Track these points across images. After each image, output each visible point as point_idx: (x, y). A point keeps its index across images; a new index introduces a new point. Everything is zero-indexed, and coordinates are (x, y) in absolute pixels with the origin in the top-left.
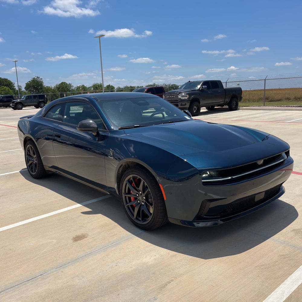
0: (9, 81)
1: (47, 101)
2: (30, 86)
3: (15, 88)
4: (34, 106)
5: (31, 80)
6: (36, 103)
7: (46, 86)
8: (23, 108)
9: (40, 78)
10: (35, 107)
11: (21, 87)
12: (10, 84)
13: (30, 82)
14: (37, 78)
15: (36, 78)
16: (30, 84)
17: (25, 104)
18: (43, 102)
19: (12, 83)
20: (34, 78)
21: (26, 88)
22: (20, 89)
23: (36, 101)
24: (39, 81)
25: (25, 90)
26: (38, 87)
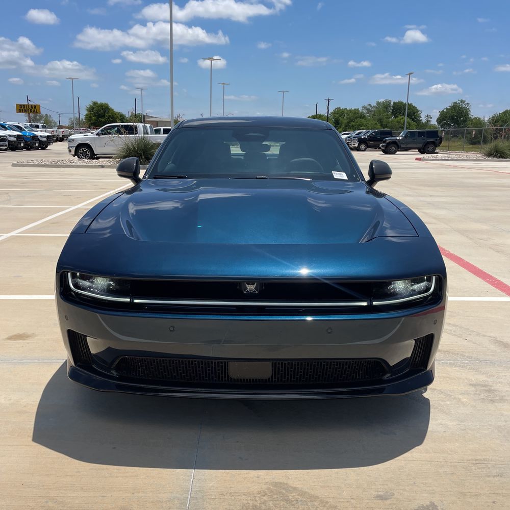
0: (414, 107)
1: (440, 143)
2: (446, 117)
3: (421, 119)
4: (417, 150)
5: (450, 106)
6: (421, 145)
7: (473, 117)
8: (398, 153)
9: (466, 102)
10: (419, 151)
11: (431, 118)
12: (414, 113)
13: (447, 109)
14: (461, 102)
15: (458, 102)
16: (446, 112)
17: (402, 146)
18: (433, 143)
19: (417, 111)
20: (456, 103)
21: (439, 120)
22: (428, 121)
23: (421, 141)
24: (464, 108)
25: (436, 123)
26: (460, 118)
